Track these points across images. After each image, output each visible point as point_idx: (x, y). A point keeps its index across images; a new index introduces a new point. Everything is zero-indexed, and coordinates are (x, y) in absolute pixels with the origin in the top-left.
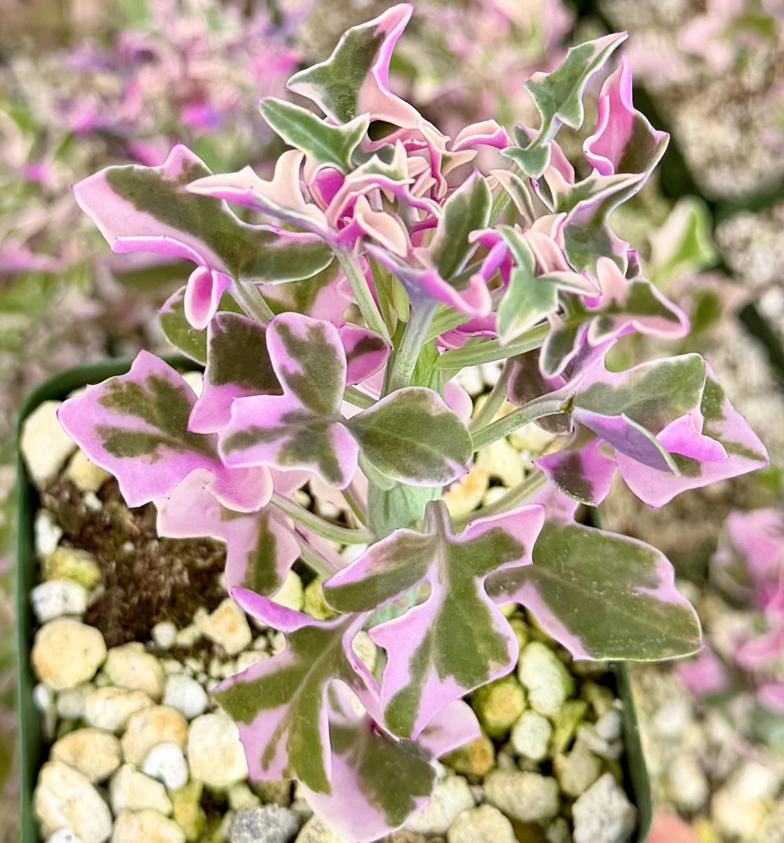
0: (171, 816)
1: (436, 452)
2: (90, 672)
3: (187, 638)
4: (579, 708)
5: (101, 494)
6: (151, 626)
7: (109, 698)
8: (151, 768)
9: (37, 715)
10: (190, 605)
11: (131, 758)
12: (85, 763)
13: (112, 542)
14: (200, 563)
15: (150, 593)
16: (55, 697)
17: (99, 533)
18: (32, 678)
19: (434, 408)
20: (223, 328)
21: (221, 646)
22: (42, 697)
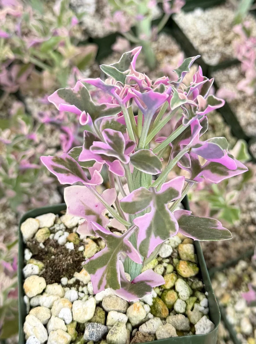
0: (67, 332)
1: (152, 166)
2: (41, 291)
3: (71, 281)
4: (195, 299)
5: (44, 244)
6: (60, 278)
7: (47, 296)
8: (61, 316)
9: (24, 305)
10: (72, 271)
11: (54, 314)
12: (39, 316)
13: (48, 256)
14: (76, 259)
15: (60, 268)
16: (30, 299)
17: (44, 255)
18: (23, 294)
19: (151, 154)
20: (88, 136)
21: (82, 282)
22: (26, 299)
